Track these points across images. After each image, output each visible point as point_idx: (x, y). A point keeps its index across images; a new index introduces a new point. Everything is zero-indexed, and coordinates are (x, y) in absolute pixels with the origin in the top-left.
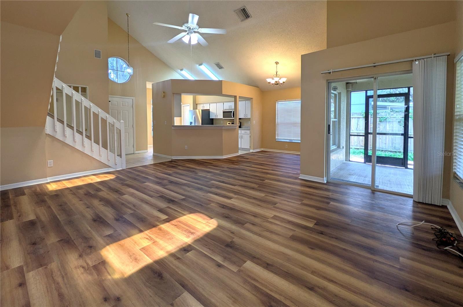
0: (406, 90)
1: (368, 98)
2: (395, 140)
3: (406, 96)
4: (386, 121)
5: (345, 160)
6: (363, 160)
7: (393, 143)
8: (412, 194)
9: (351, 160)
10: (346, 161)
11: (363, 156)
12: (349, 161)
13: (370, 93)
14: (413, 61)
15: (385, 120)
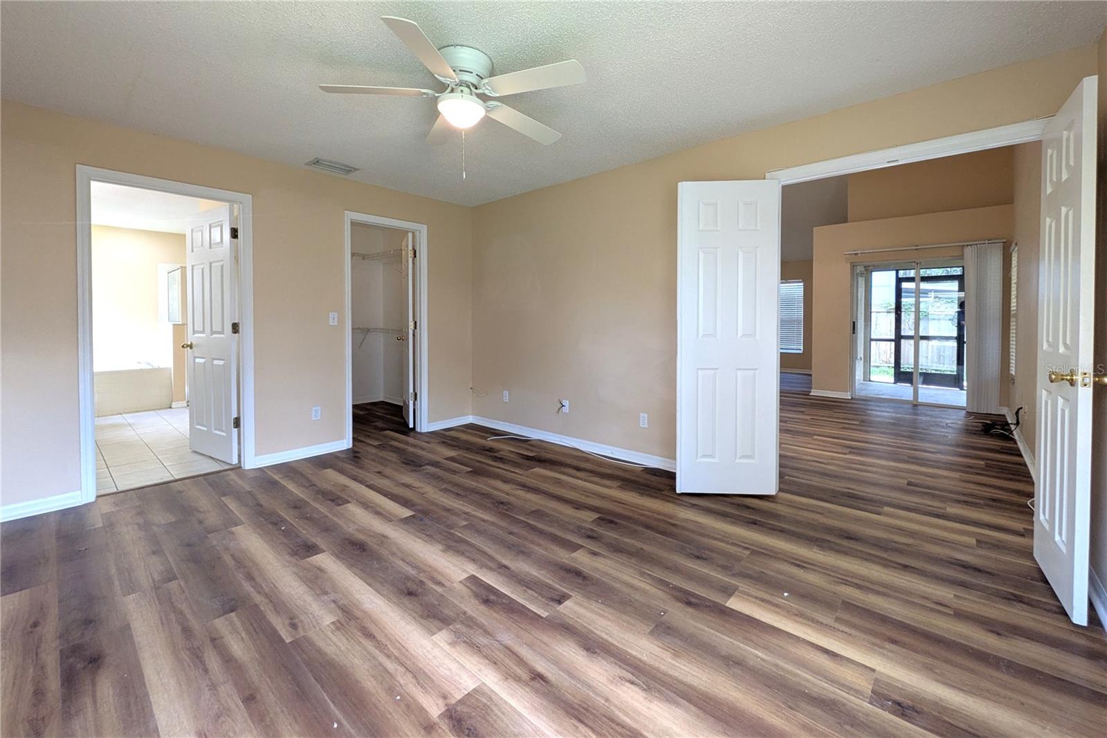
0: (958, 271)
1: (899, 281)
2: (944, 352)
3: (960, 279)
4: (928, 319)
5: (862, 379)
6: (892, 380)
7: (940, 356)
8: (965, 405)
9: (871, 379)
10: (864, 380)
11: (892, 371)
12: (870, 381)
13: (902, 274)
14: (964, 246)
15: (925, 316)
